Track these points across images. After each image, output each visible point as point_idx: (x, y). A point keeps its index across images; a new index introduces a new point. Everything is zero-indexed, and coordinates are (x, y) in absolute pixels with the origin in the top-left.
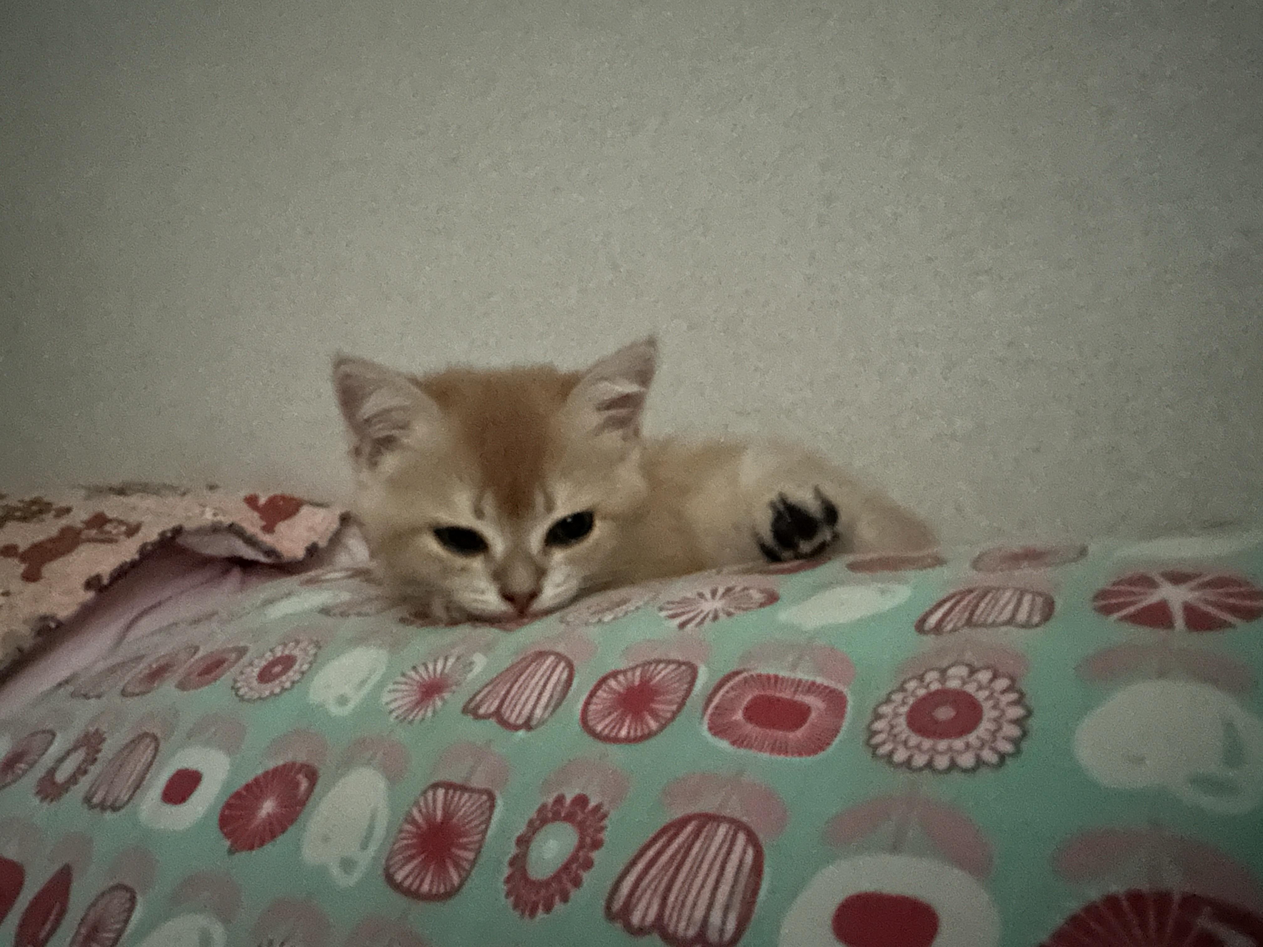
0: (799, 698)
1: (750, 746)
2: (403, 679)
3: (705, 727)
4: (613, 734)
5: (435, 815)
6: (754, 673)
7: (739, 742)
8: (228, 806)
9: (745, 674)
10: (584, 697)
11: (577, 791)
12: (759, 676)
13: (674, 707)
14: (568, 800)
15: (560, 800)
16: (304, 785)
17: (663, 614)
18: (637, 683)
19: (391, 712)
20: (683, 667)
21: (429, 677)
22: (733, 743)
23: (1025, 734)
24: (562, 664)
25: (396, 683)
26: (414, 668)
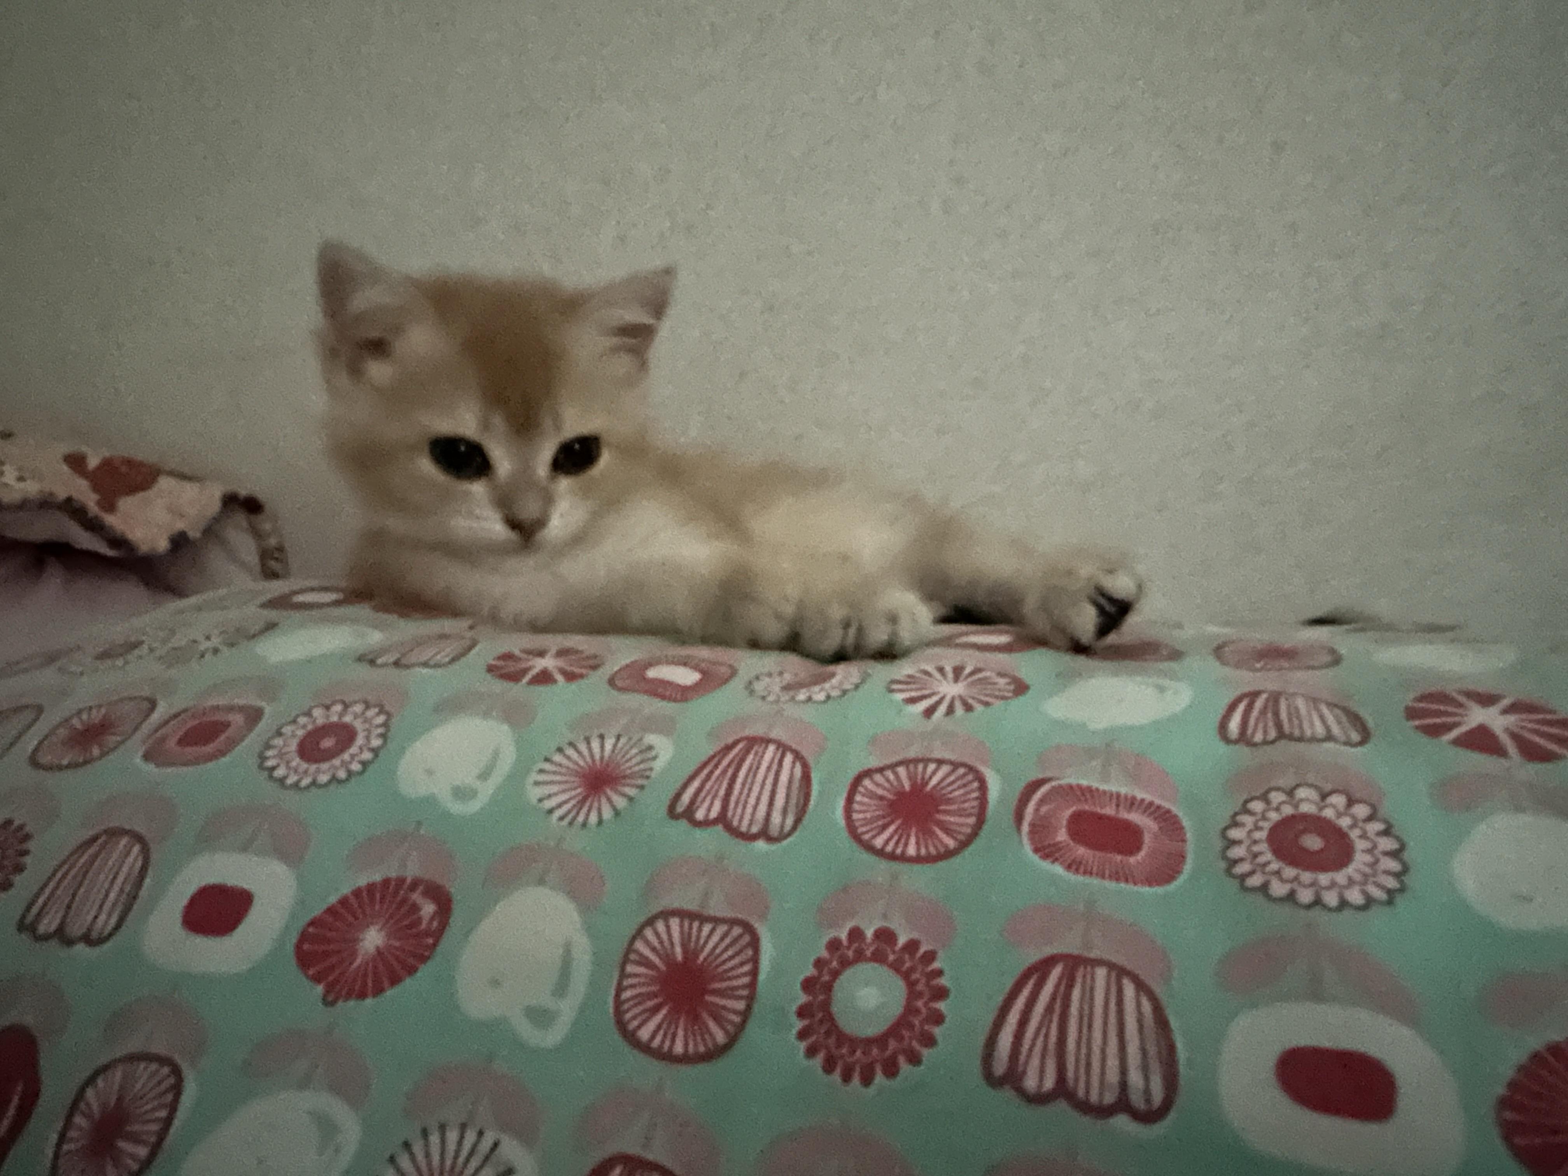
0: (1125, 815)
1: (1088, 872)
2: (547, 766)
3: (1028, 848)
4: (899, 851)
5: (673, 953)
6: (1063, 782)
7: (1074, 866)
8: (304, 937)
9: (1054, 783)
10: (841, 803)
11: (878, 924)
12: (1071, 787)
13: (972, 820)
14: (869, 933)
15: (856, 934)
16: (428, 909)
17: (899, 696)
18: (907, 786)
19: (551, 811)
20: (961, 771)
21: (586, 763)
22: (1069, 867)
23: (1405, 870)
24: (789, 758)
25: (541, 771)
26: (560, 750)
